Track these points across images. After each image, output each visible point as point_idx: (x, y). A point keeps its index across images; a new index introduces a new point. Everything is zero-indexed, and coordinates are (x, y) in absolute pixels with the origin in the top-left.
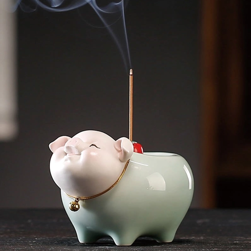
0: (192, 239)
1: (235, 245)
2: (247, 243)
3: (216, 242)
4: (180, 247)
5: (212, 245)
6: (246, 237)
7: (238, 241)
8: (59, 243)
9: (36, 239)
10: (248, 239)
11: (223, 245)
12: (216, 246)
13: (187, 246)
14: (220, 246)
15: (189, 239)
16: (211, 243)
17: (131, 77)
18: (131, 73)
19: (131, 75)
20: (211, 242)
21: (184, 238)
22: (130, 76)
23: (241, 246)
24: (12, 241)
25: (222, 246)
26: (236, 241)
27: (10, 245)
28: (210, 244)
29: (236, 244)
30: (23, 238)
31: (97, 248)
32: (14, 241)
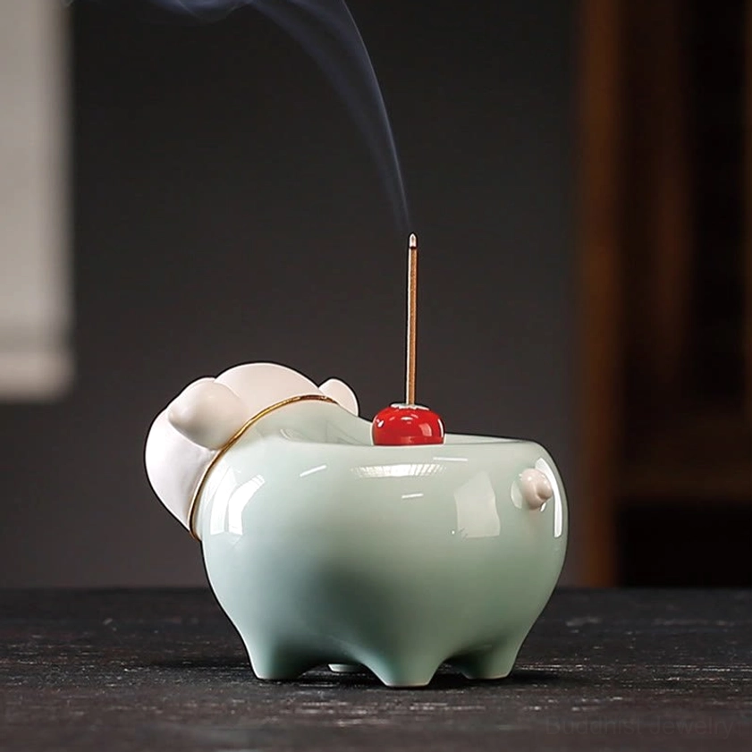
0: (553, 671)
1: (671, 688)
2: (703, 682)
3: (616, 679)
4: (519, 693)
5: (607, 688)
6: (702, 667)
7: (677, 676)
8: (187, 681)
9: (126, 670)
10: (704, 670)
11: (637, 688)
12: (619, 691)
13: (539, 690)
14: (629, 691)
15: (545, 671)
16: (604, 681)
17: (412, 253)
18: (413, 243)
19: (413, 248)
20: (604, 679)
21: (531, 668)
22: (410, 251)
23: (687, 690)
24: (59, 676)
25: (635, 690)
26: (673, 675)
27: (55, 688)
28: (601, 684)
29: (673, 684)
30: (90, 669)
31: (294, 694)
32: (65, 676)
